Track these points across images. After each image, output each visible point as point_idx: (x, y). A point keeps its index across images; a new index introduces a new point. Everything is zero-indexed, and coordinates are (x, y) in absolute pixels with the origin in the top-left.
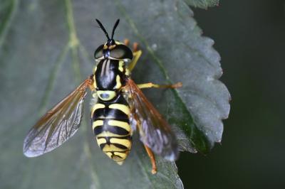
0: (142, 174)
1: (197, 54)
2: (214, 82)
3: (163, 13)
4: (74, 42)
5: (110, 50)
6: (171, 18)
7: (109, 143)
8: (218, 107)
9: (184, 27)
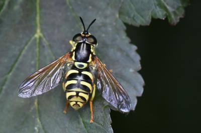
0: (79, 123)
1: (125, 53)
2: (134, 73)
3: (105, 25)
4: (38, 34)
5: (87, 38)
6: (110, 29)
7: (77, 95)
8: (135, 88)
9: (117, 36)
